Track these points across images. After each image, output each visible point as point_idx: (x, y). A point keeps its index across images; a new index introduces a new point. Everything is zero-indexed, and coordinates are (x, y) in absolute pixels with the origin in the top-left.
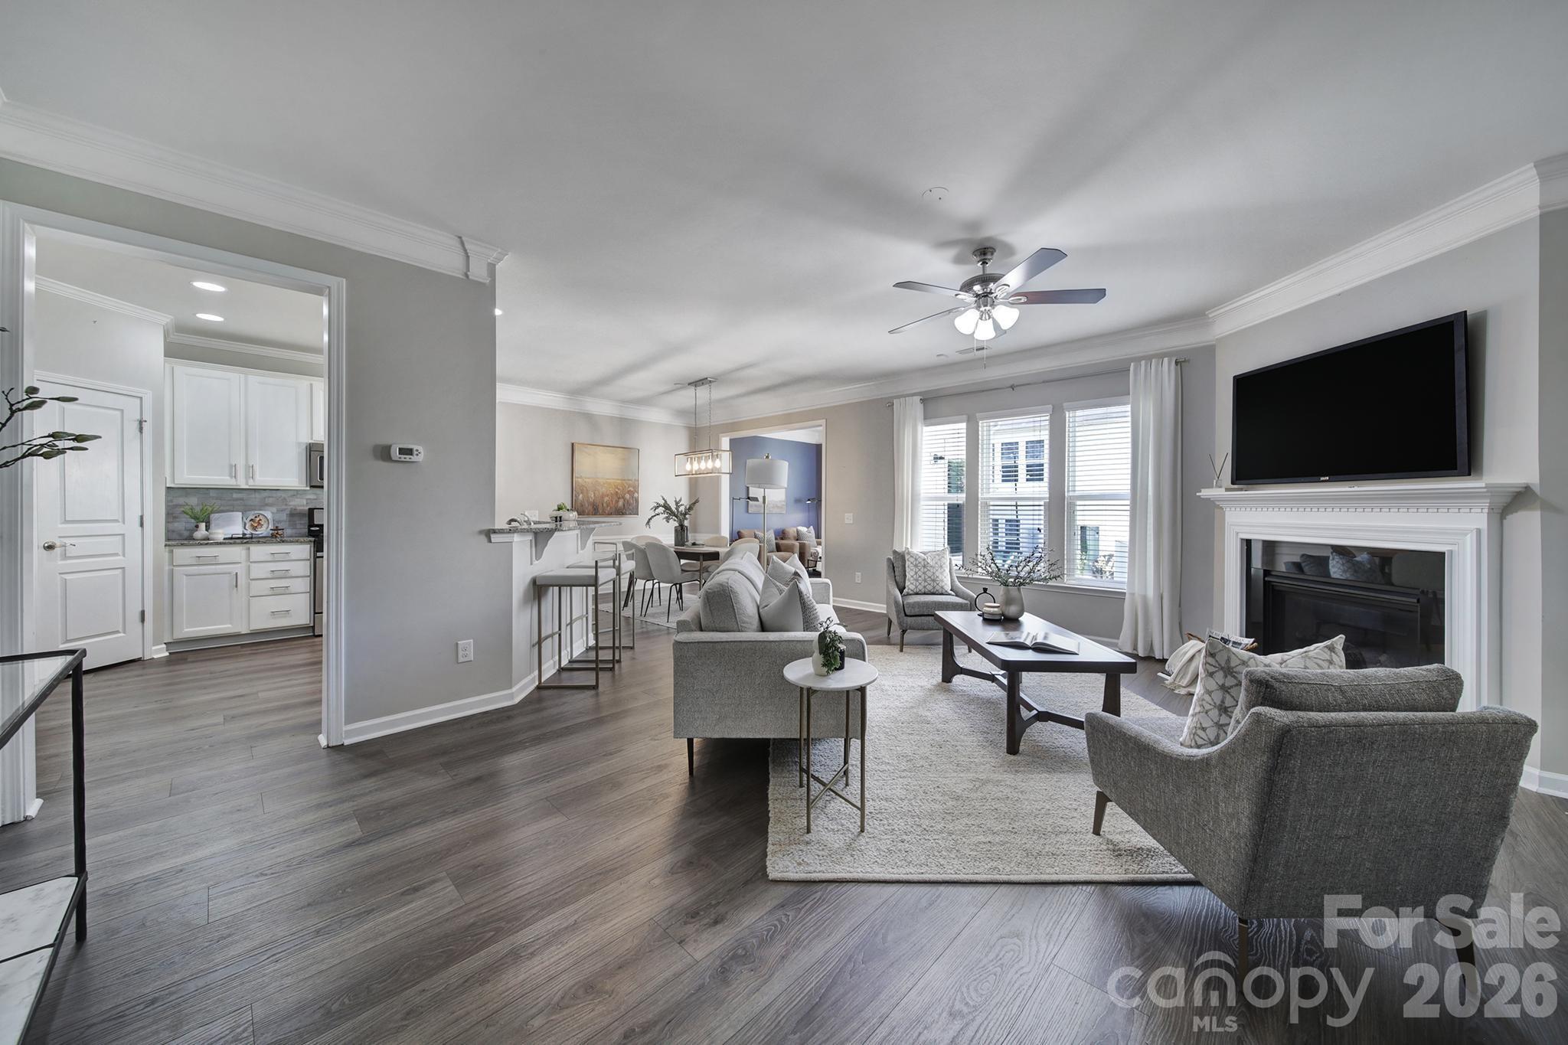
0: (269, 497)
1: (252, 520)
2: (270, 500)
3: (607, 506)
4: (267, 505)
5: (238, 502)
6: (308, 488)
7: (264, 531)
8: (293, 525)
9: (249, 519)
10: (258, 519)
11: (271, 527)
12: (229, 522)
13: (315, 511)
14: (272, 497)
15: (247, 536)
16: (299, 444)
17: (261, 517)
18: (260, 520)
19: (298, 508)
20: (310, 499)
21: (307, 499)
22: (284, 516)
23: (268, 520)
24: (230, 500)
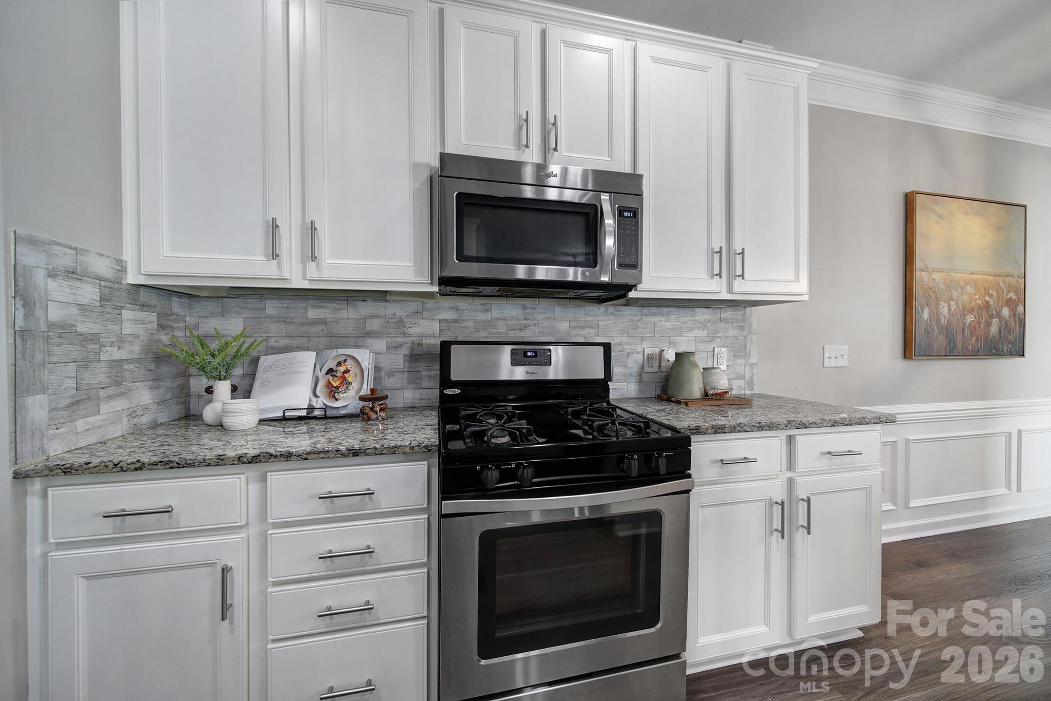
0: (373, 317)
1: (330, 371)
2: (374, 324)
3: (972, 336)
4: (370, 334)
5: (317, 329)
6: (435, 289)
7: (348, 401)
8: (415, 381)
9: (325, 369)
10: (342, 369)
11: (365, 391)
12: (285, 378)
13: (453, 347)
14: (378, 317)
15: (317, 413)
16: (416, 167)
17: (350, 364)
18: (347, 371)
19: (426, 341)
20: (446, 320)
21: (441, 321)
22: (398, 360)
23: (362, 371)
24: (301, 324)
